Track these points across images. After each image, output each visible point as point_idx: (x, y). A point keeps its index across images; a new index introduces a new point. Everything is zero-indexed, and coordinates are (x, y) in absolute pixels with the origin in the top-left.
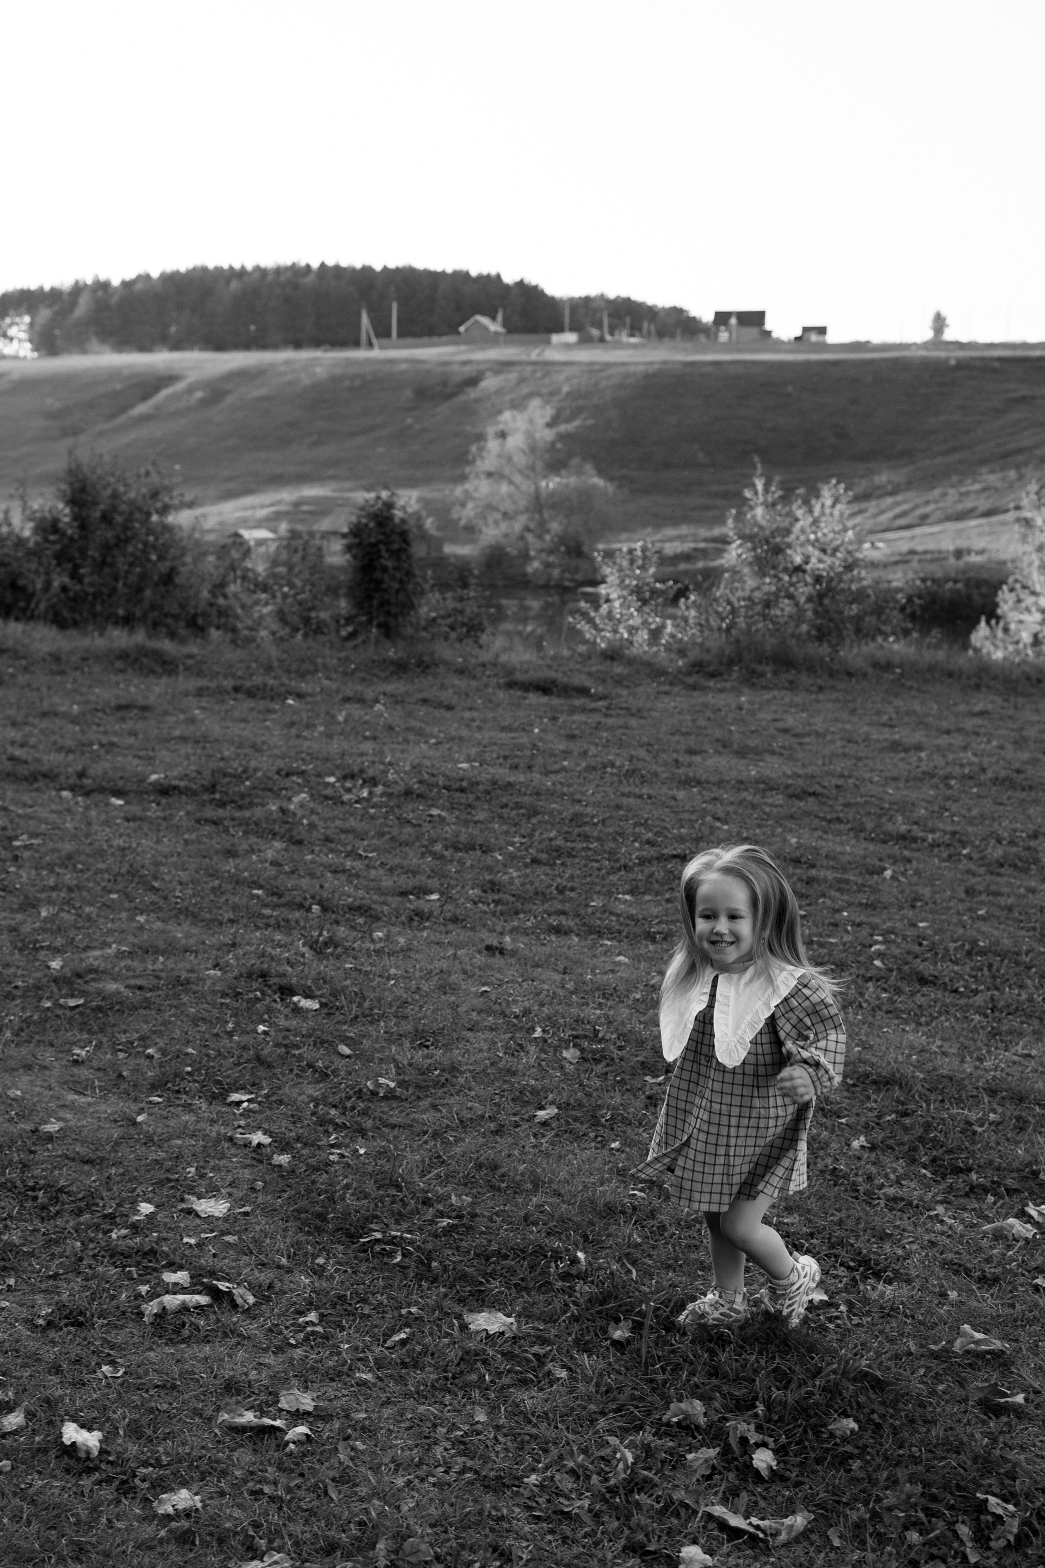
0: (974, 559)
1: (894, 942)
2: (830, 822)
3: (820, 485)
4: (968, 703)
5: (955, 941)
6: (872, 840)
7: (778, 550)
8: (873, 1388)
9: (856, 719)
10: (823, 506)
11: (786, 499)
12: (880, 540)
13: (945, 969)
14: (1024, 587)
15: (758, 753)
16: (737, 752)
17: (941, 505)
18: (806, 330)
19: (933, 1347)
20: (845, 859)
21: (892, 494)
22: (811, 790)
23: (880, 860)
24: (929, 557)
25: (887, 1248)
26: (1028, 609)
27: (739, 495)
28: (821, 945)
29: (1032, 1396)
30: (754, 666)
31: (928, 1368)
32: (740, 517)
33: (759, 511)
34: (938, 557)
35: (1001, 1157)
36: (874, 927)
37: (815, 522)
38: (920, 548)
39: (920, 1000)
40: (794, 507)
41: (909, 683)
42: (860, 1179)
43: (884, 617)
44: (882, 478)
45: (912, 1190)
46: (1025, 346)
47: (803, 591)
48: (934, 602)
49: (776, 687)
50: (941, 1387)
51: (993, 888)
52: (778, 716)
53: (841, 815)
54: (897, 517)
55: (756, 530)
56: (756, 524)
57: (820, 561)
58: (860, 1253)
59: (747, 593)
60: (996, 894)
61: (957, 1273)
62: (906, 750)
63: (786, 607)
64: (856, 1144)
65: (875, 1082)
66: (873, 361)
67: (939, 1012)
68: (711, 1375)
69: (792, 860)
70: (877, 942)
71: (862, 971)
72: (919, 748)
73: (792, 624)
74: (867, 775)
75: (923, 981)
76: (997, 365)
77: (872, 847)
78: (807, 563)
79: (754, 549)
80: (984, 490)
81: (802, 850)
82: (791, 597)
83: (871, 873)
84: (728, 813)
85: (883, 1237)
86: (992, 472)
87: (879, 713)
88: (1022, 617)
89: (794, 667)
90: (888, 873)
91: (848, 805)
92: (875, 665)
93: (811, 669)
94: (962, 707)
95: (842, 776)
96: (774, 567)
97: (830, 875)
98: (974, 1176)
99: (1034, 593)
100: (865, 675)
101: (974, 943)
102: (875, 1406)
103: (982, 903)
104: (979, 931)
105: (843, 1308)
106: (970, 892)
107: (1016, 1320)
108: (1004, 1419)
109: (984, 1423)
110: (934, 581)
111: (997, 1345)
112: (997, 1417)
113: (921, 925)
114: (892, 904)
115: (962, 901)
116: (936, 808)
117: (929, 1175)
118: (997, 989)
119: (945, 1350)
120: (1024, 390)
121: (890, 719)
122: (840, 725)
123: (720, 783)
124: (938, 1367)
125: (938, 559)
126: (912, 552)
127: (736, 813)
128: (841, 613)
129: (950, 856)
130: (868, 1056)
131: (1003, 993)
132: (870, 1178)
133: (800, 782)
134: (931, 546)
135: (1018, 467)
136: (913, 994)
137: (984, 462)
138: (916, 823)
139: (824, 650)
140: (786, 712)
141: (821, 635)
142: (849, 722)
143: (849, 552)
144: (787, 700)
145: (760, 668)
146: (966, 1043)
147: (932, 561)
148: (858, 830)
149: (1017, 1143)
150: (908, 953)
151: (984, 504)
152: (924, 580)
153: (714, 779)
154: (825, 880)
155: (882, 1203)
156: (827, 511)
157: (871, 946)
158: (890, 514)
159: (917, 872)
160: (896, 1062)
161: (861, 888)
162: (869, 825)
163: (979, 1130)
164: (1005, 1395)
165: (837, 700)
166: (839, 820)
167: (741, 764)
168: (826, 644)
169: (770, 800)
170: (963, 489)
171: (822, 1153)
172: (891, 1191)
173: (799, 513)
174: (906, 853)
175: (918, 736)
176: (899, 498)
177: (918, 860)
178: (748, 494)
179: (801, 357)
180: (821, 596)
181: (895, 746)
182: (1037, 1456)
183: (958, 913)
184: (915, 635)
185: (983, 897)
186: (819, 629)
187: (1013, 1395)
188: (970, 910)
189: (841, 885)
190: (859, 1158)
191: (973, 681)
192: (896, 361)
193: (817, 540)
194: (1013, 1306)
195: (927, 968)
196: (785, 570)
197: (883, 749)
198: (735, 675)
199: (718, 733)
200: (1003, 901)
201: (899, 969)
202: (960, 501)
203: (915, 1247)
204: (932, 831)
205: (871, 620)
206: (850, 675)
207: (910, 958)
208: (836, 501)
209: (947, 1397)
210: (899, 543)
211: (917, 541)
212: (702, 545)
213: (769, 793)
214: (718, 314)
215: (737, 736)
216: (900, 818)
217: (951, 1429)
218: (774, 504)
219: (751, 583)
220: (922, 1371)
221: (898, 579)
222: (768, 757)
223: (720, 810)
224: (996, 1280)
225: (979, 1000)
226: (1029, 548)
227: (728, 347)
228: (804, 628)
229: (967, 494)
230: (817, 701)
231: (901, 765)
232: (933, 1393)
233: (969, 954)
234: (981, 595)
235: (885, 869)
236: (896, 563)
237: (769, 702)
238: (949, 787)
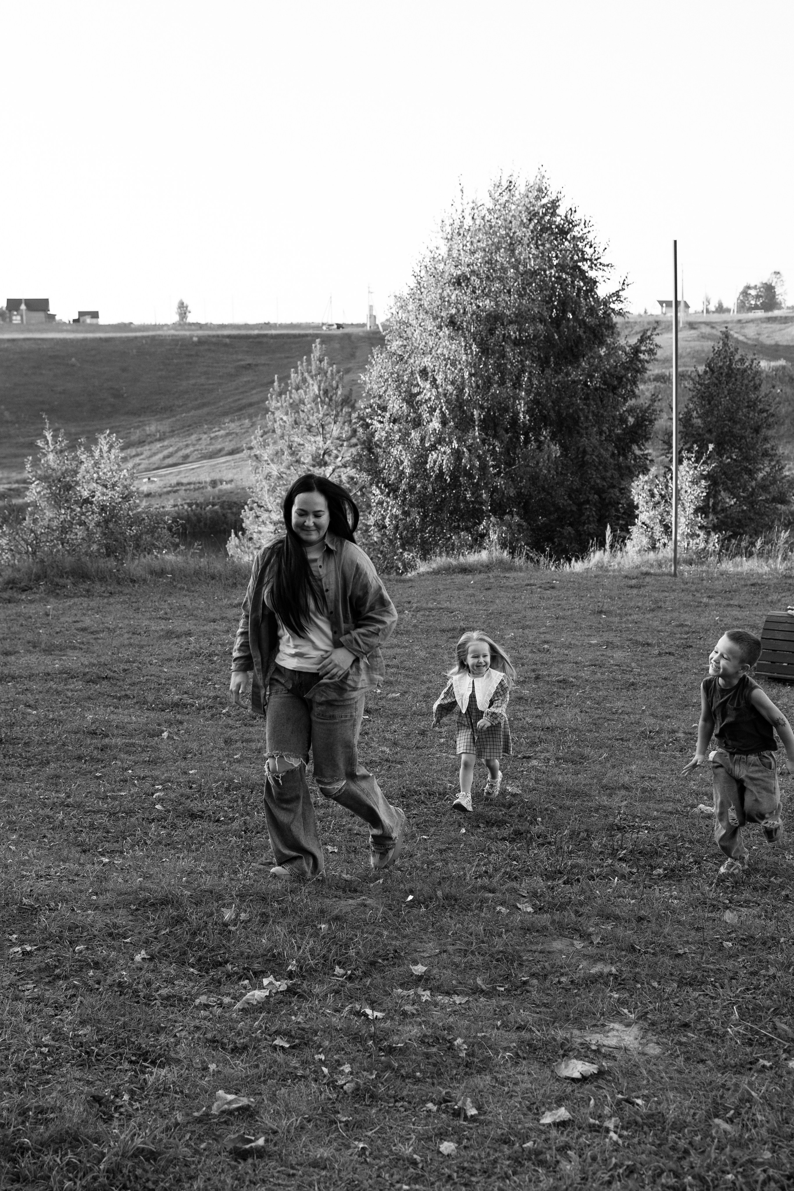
0: (224, 486)
1: (171, 788)
2: (119, 699)
3: (97, 435)
4: (229, 598)
5: (216, 782)
6: (153, 709)
7: (68, 487)
8: (147, 1160)
9: (140, 616)
10: (101, 451)
11: (73, 447)
12: (154, 477)
13: (209, 805)
14: (260, 507)
15: (62, 649)
16: (44, 651)
17: (197, 447)
18: (81, 314)
19: (196, 1114)
20: (130, 727)
21: (160, 440)
22: (104, 676)
23: (159, 725)
24: (192, 486)
25: (162, 1039)
26: (264, 523)
27: (32, 446)
28: (114, 798)
29: (271, 1136)
30: (57, 580)
31: (193, 1132)
32: (36, 463)
33: (51, 457)
34: (199, 487)
35: (250, 948)
36: (155, 778)
37: (96, 464)
38: (185, 481)
39: (191, 831)
40: (78, 453)
41: (179, 586)
42: (141, 986)
43: (156, 535)
44: (152, 428)
45: (182, 987)
46: (246, 326)
47: (92, 520)
48: (199, 521)
49: (75, 595)
50: (203, 1146)
51: (246, 736)
52: (77, 619)
53: (128, 692)
54: (165, 458)
55: (50, 471)
56: (49, 467)
57: (103, 494)
58: (139, 1048)
59: (46, 523)
60: (248, 741)
61: (215, 1049)
62: (178, 637)
63: (80, 532)
64: (138, 958)
65: (153, 905)
66: (136, 338)
67: (206, 840)
68: (13, 1181)
69: (89, 733)
70: (158, 790)
71: (146, 815)
72: (189, 634)
73: (85, 545)
74: (147, 659)
75: (193, 816)
76: (228, 341)
77: (152, 715)
78: (93, 496)
79: (50, 487)
80: (228, 434)
81: (97, 724)
82: (82, 523)
83: (152, 736)
84: (37, 701)
85: (159, 1031)
86: (232, 421)
87: (157, 610)
88: (260, 528)
89: (89, 578)
90: (165, 735)
91: (133, 684)
92: (152, 572)
93: (103, 579)
94: (225, 601)
95: (128, 661)
96: (67, 501)
97: (119, 741)
98: (229, 967)
99: (267, 510)
100: (145, 580)
101: (231, 780)
102: (149, 1175)
103: (238, 749)
104: (234, 771)
105: (126, 1097)
106: (228, 742)
107: (260, 1078)
108: (250, 1161)
109: (234, 1168)
110: (197, 505)
111: (244, 1101)
112: (245, 1160)
113: (191, 772)
114: (169, 758)
115: (222, 749)
116: (201, 680)
117: (196, 972)
118: (248, 814)
119: (207, 1115)
120: (249, 360)
121: (166, 614)
122: (126, 622)
123: (30, 677)
124: (200, 1129)
125: (199, 488)
126: (178, 484)
127: (43, 700)
128: (123, 534)
129: (213, 716)
130: (148, 884)
131: (252, 817)
132: (149, 984)
133: (95, 669)
134: (193, 479)
135: (250, 417)
136: (186, 828)
137: (225, 414)
138: (186, 693)
139: (112, 563)
140: (84, 614)
141: (110, 552)
142: (134, 618)
143: (126, 487)
144: (85, 605)
145: (62, 581)
146: (225, 860)
147: (195, 490)
148: (142, 703)
149: (261, 934)
150: (182, 795)
151: (229, 446)
152: (190, 505)
153: (26, 674)
154: (116, 746)
155: (158, 1002)
156: (105, 455)
157: (153, 794)
158: (160, 456)
159: (187, 731)
160: (169, 884)
161: (144, 749)
162: (150, 698)
163: (233, 929)
164: (251, 1141)
165: (125, 602)
166: (127, 696)
167: (48, 659)
168: (112, 559)
169: (72, 687)
170: (212, 435)
171: (111, 970)
172: (164, 992)
173: (83, 457)
174: (179, 717)
175: (189, 625)
176: (166, 443)
177: (188, 721)
178: (40, 443)
179: (80, 336)
180: (107, 521)
181: (169, 634)
182: (275, 1185)
183: (219, 759)
184: (182, 547)
185: (239, 744)
186: (107, 547)
187: (257, 1139)
188: (228, 756)
189: (129, 749)
190: (141, 969)
191: (230, 581)
192: (153, 338)
193: (99, 478)
194: (257, 1066)
195: (196, 806)
196: (76, 502)
197: (160, 637)
198: (42, 588)
199: (29, 636)
200: (253, 746)
201: (175, 810)
202: (211, 444)
203: (183, 1033)
204: (198, 698)
205: (147, 538)
206: (133, 581)
207: (183, 800)
208: (111, 447)
209: (206, 1153)
210: (169, 477)
211: (182, 475)
212: (15, 486)
213: (71, 681)
214: (9, 301)
215: (44, 638)
216: (173, 690)
217: (209, 1179)
218: (61, 451)
219: (49, 514)
220: (187, 1137)
221: (169, 505)
222: (70, 652)
223: (30, 698)
224: (245, 1047)
225: (235, 825)
226: (260, 477)
227: (20, 328)
228: (95, 547)
229: (216, 438)
230: (109, 604)
231: (174, 648)
232: (196, 1152)
233: (227, 790)
234: (232, 513)
235: (163, 732)
236: (168, 493)
237: (70, 607)
238: (212, 662)
